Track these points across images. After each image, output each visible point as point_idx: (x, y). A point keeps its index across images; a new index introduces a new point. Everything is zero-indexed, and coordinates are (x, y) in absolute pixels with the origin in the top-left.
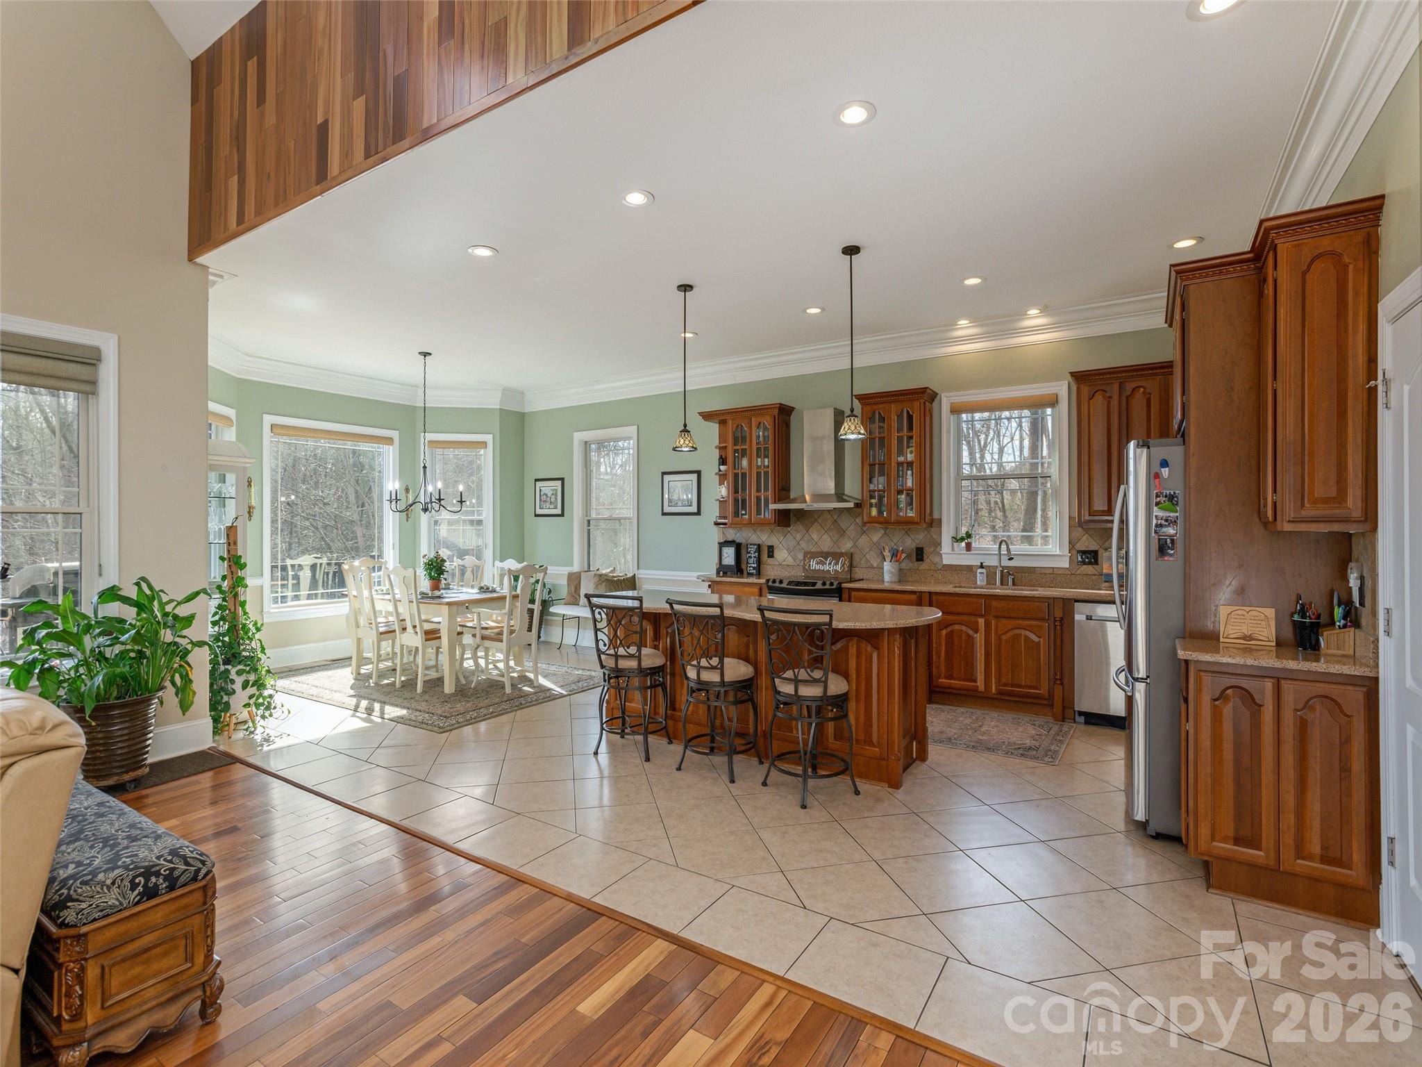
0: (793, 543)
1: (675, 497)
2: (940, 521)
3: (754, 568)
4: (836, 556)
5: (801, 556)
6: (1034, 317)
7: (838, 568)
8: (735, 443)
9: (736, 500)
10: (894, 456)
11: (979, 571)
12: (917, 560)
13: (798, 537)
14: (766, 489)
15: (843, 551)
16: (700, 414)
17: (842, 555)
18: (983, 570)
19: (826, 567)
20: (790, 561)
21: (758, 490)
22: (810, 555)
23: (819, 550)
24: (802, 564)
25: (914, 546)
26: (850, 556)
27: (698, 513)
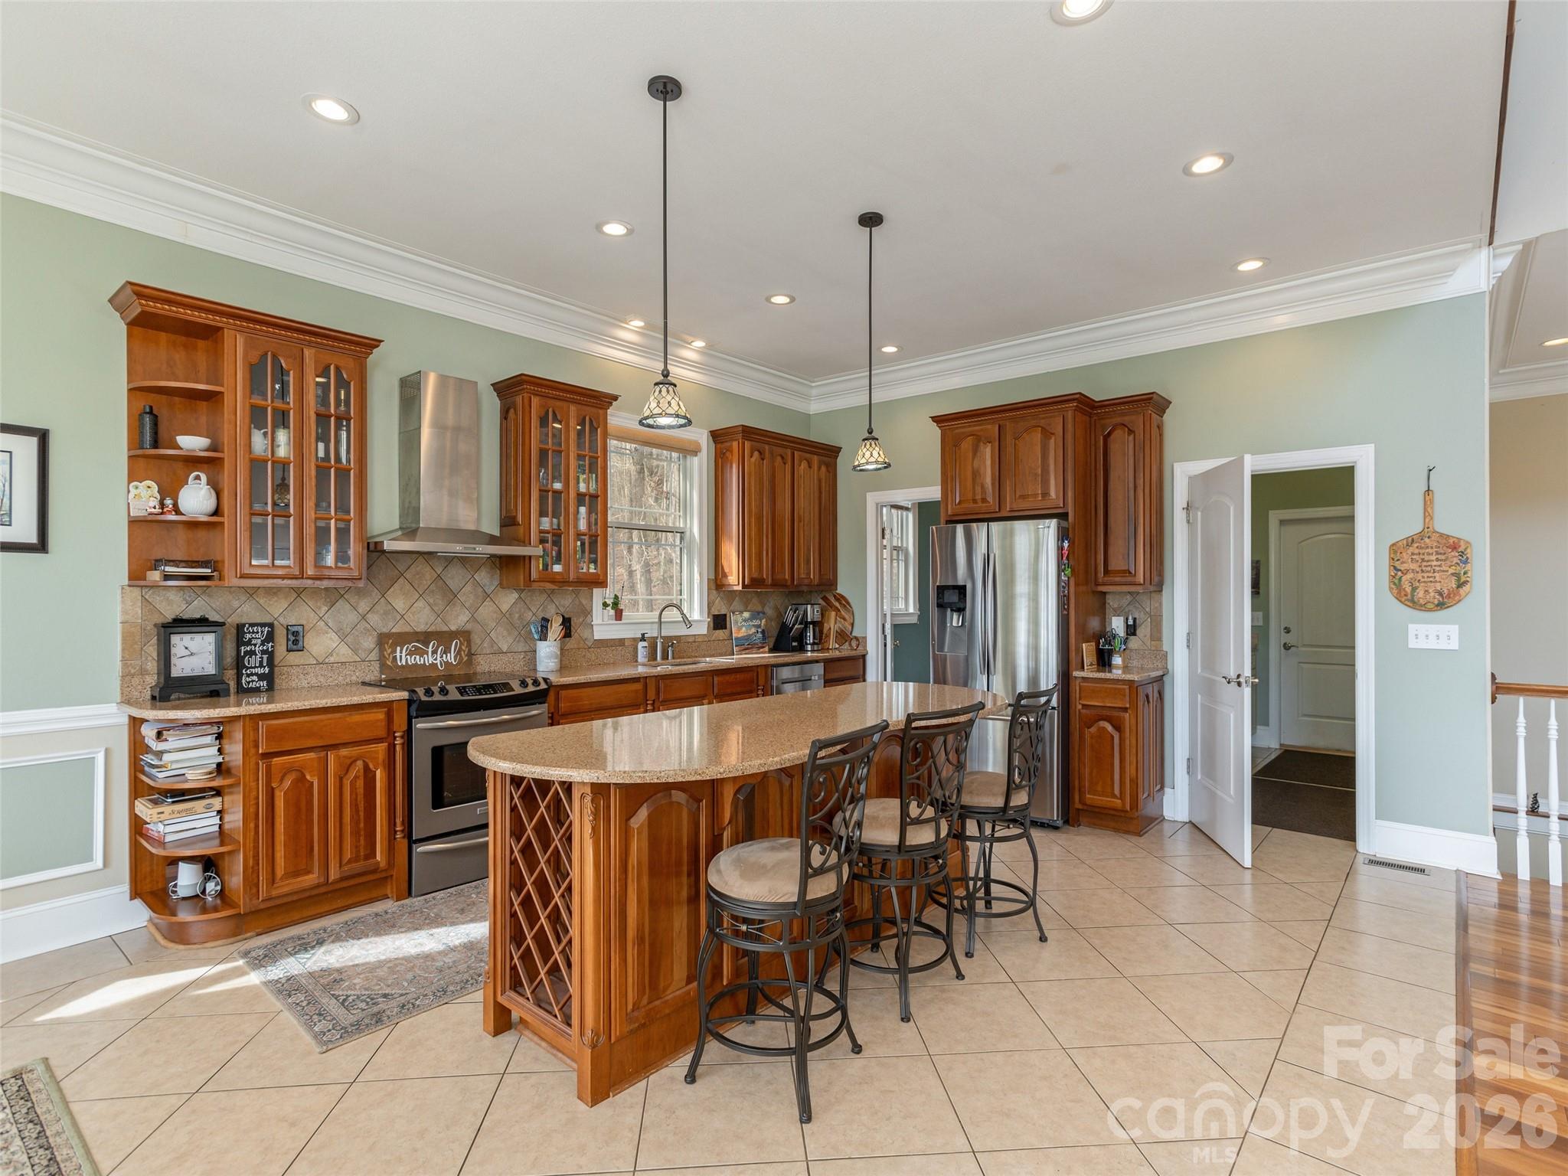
0: (352, 617)
3: (261, 677)
4: (444, 638)
5: (367, 643)
7: (451, 658)
8: (255, 389)
10: (573, 482)
11: (641, 644)
13: (363, 605)
15: (453, 628)
17: (453, 635)
18: (645, 644)
19: (429, 659)
20: (344, 652)
21: (319, 508)
22: (401, 640)
23: (408, 629)
24: (374, 656)
26: (464, 635)
27: (41, 545)
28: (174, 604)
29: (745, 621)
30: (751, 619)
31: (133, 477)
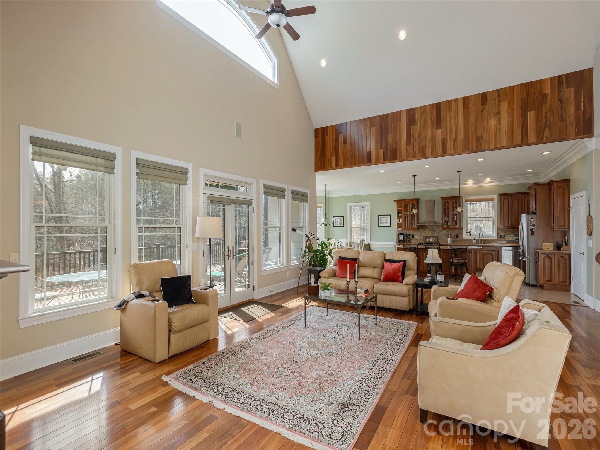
0: (420, 234)
1: (383, 222)
2: (463, 228)
4: (433, 237)
5: (422, 237)
6: (488, 180)
7: (434, 240)
8: (405, 208)
9: (405, 223)
10: (452, 212)
11: (474, 240)
12: (456, 238)
13: (422, 232)
14: (415, 220)
16: (394, 200)
17: (435, 237)
19: (430, 240)
20: (419, 238)
21: (412, 220)
22: (426, 237)
23: (428, 236)
25: (455, 234)
26: (437, 237)
27: (390, 226)
28: (401, 232)
29: (511, 237)
30: (514, 236)
31: (397, 218)
